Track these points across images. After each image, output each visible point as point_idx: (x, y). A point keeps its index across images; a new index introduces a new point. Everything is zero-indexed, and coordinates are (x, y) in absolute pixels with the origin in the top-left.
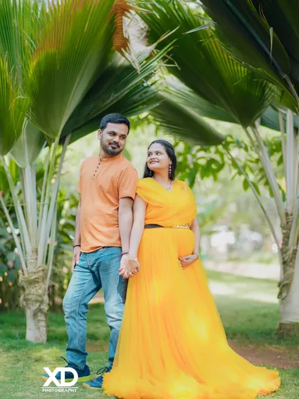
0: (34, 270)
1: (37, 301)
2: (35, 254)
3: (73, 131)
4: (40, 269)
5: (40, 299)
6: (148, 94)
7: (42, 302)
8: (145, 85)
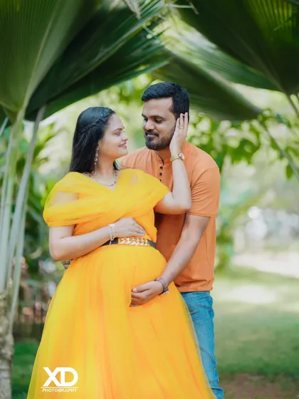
3: (48, 102)
6: (151, 49)
8: (149, 36)
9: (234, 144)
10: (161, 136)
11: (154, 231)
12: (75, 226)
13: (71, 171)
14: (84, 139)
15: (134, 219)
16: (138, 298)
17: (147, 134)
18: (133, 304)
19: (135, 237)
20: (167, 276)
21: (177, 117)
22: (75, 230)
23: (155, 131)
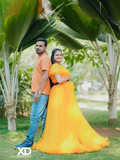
0: (10, 102)
1: (12, 114)
2: (10, 96)
4: (12, 101)
5: (13, 113)
6: (53, 30)
7: (14, 115)
8: (51, 26)
9: (76, 56)
23: (39, 49)
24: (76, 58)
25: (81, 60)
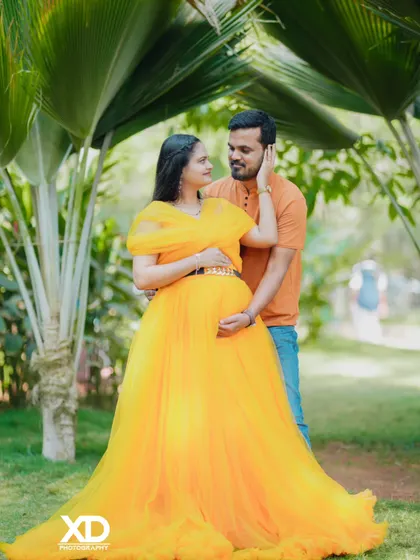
0: (54, 347)
1: (58, 395)
2: (54, 321)
3: (116, 128)
4: (64, 344)
5: (63, 392)
6: (233, 68)
7: (66, 397)
8: (230, 53)
9: (328, 176)
10: (247, 167)
11: (239, 261)
12: (159, 255)
13: (155, 199)
14: (168, 166)
15: (220, 249)
16: (225, 330)
17: (232, 164)
18: (220, 335)
19: (221, 267)
20: (254, 308)
21: (265, 147)
22: (159, 258)
23: (242, 161)
24: (327, 183)
25: (346, 192)
